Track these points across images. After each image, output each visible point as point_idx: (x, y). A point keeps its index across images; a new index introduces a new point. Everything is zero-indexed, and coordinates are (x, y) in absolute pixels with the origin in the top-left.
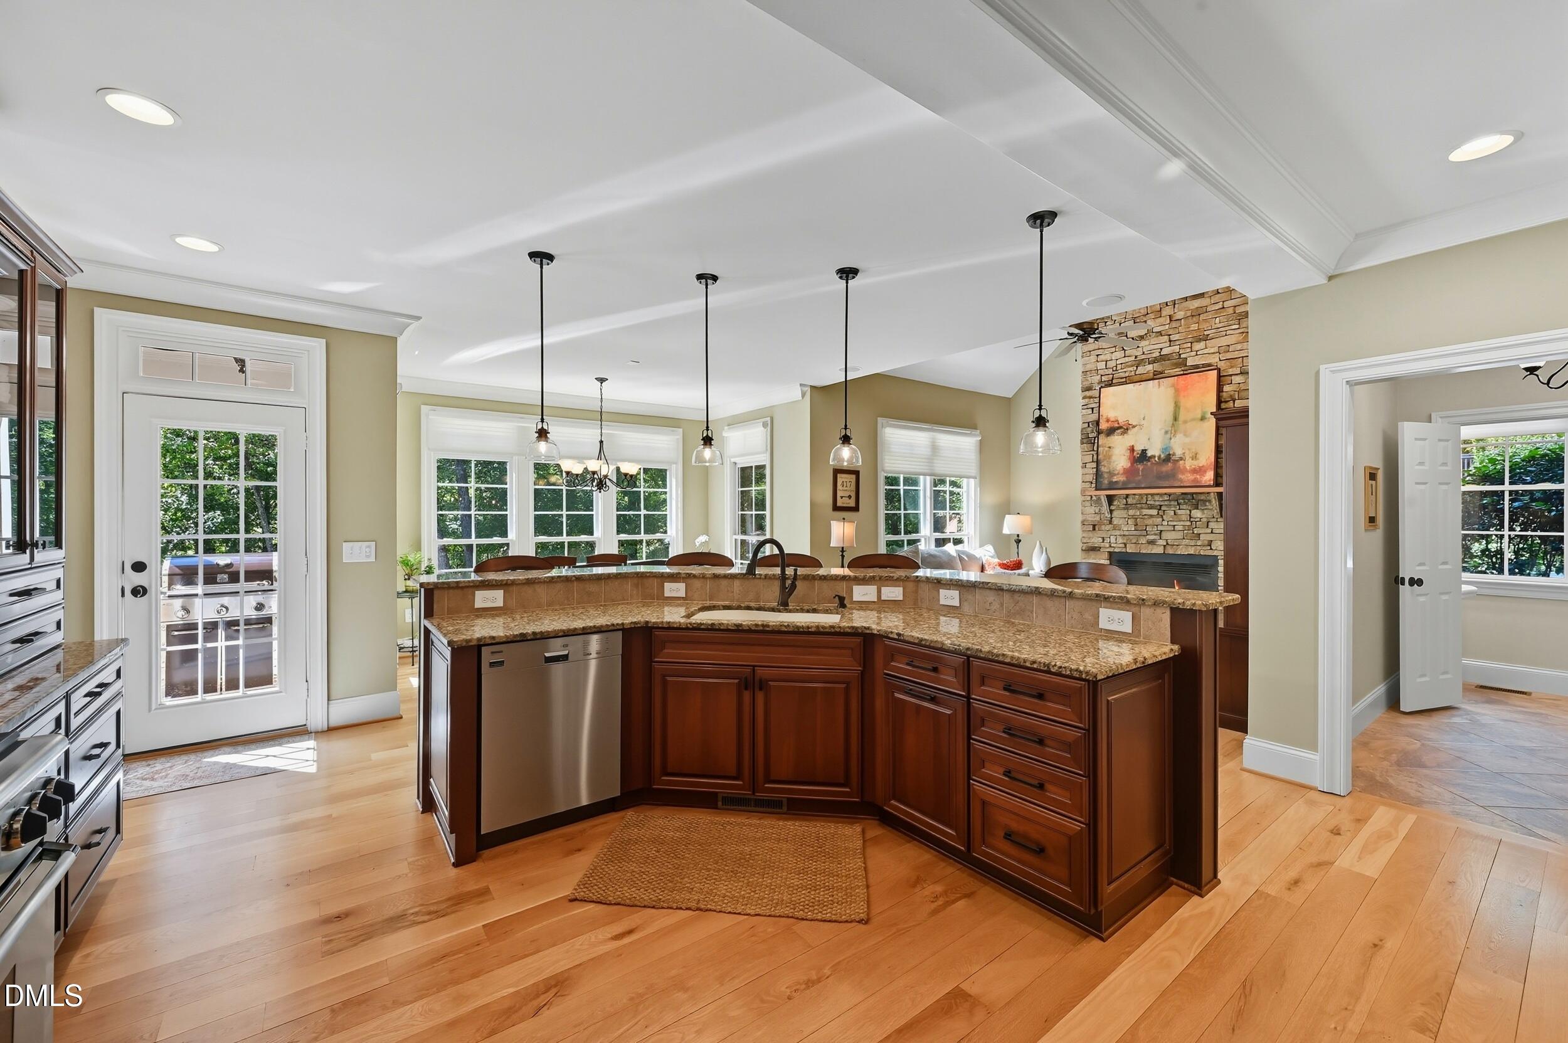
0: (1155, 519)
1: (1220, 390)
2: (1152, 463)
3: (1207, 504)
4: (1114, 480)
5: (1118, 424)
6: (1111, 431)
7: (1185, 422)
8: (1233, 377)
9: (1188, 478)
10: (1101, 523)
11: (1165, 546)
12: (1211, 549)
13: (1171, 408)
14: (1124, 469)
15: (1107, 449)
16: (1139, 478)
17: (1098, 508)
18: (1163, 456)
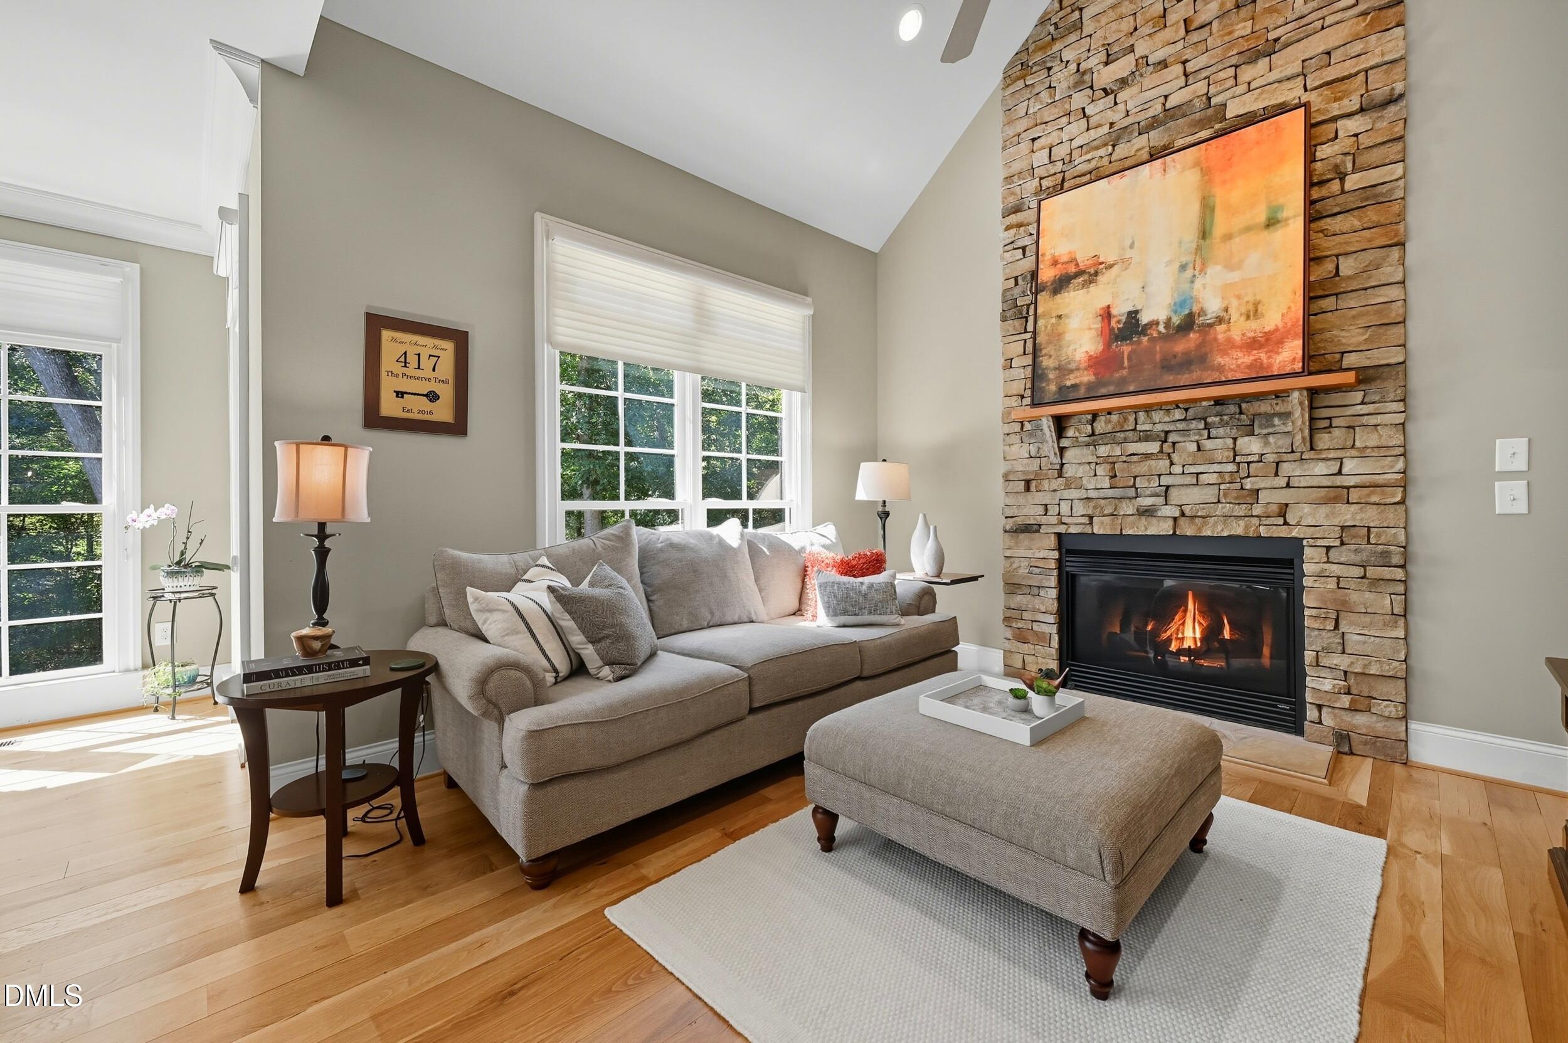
0: (1153, 463)
1: (1310, 158)
2: (1152, 340)
3: (1276, 421)
4: (1068, 383)
5: (1077, 265)
6: (1061, 284)
7: (1228, 237)
8: (1340, 123)
9: (1235, 362)
10: (1040, 475)
11: (1175, 519)
12: (1286, 523)
13: (1195, 208)
14: (1091, 356)
15: (1053, 320)
16: (1125, 372)
17: (1036, 444)
18: (1176, 321)
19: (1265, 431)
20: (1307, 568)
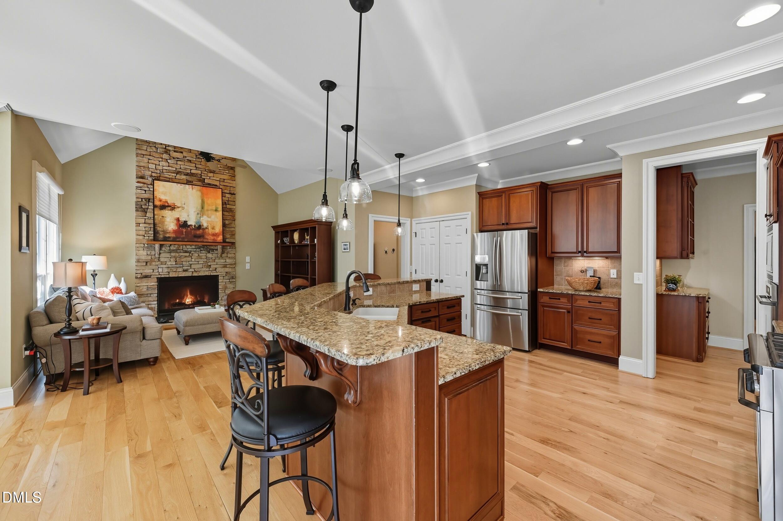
0: (187, 258)
1: (222, 199)
2: (191, 229)
3: (215, 251)
4: (167, 236)
5: (168, 204)
6: (163, 207)
7: (208, 210)
8: (226, 194)
9: (210, 238)
10: (152, 261)
11: (192, 272)
12: (216, 272)
13: (200, 201)
14: (174, 230)
15: (161, 217)
16: (184, 236)
17: (150, 251)
18: (197, 226)
19: (212, 253)
20: (220, 281)
